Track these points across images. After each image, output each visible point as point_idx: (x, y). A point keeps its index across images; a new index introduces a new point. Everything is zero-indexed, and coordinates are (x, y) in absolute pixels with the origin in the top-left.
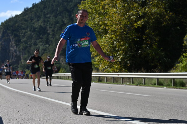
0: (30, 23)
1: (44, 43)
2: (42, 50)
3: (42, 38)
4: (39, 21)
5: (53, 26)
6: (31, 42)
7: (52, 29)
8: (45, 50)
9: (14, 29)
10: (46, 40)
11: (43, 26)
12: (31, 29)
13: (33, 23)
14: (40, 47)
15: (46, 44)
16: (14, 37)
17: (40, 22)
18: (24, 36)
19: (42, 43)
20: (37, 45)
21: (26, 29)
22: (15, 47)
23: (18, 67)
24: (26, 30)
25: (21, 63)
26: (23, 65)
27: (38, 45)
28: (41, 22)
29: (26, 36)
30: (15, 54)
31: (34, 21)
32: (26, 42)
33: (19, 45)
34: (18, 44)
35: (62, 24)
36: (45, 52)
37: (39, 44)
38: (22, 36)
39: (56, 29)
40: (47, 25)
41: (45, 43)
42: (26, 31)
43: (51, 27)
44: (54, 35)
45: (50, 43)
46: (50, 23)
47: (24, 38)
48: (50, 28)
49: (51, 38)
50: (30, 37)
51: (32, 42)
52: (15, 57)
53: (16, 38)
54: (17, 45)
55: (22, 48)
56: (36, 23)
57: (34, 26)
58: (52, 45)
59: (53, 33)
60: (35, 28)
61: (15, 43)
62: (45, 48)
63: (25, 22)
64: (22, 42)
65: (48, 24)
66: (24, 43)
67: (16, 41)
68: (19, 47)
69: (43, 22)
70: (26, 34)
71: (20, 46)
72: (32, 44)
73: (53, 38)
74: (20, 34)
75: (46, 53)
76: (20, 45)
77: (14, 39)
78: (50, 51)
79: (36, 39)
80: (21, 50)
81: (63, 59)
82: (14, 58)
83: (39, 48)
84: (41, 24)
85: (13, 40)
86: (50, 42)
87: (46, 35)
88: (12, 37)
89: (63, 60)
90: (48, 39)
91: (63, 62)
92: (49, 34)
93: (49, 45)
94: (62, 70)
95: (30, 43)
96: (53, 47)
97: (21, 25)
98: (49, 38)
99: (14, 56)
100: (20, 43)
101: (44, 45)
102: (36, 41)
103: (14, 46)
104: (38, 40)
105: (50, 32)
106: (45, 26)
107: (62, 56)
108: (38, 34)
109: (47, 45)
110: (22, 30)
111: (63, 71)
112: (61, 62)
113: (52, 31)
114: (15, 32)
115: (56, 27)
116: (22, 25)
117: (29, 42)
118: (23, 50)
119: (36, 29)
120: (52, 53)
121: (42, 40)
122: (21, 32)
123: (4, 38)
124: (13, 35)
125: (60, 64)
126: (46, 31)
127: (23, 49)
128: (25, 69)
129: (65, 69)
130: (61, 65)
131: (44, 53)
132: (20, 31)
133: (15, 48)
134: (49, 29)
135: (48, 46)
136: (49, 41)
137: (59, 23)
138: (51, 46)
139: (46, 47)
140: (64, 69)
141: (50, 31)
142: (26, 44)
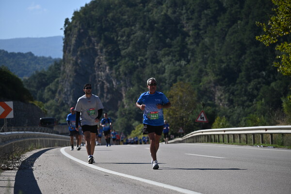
0: (140, 10)
1: (175, 56)
2: (171, 73)
3: (170, 46)
4: (162, 5)
5: (196, 14)
6: (144, 56)
7: (194, 21)
8: (177, 73)
9: (104, 26)
10: (179, 49)
11: (172, 17)
12: (145, 24)
13: (149, 11)
14: (166, 67)
15: (180, 60)
16: (105, 46)
17: (164, 6)
18: (127, 42)
19: (170, 58)
20: (158, 62)
21: (131, 26)
22: (108, 68)
23: (116, 117)
24: (133, 28)
25: (123, 106)
26: (127, 112)
27: (161, 61)
28: (168, 7)
29: (133, 42)
30: (107, 85)
31: (150, 5)
32: (132, 56)
33: (116, 63)
34: (114, 60)
35: (217, 8)
36: (179, 77)
37: (163, 60)
38: (123, 41)
39: (203, 23)
40: (181, 14)
41: (177, 55)
42: (132, 30)
43: (191, 19)
44: (198, 36)
45: (189, 57)
46: (189, 8)
47: (128, 46)
48: (189, 19)
49: (192, 44)
50: (142, 44)
51: (146, 56)
52: (108, 92)
53: (110, 48)
54: (111, 65)
55: (123, 71)
56: (155, 10)
57: (150, 16)
58: (195, 61)
59: (197, 31)
60: (152, 23)
61: (106, 60)
62: (178, 68)
63: (128, 8)
64: (125, 57)
65: (184, 11)
66: (127, 59)
67: (109, 54)
68: (117, 69)
69: (171, 6)
70: (132, 37)
71: (120, 66)
72: (146, 59)
73: (198, 45)
74: (119, 38)
75: (181, 80)
76: (119, 64)
77: (104, 50)
78: (189, 76)
79: (157, 48)
80: (122, 76)
81: (222, 95)
82: (105, 95)
83: (165, 69)
84: (167, 11)
85: (101, 52)
86: (190, 54)
87: (179, 38)
88: (100, 45)
89: (222, 97)
90: (183, 46)
91: (221, 100)
92: (186, 35)
93: (188, 62)
94: (220, 121)
95: (142, 58)
96: (197, 67)
97: (119, 15)
98: (187, 44)
99: (106, 90)
100: (118, 59)
101: (174, 61)
102: (155, 54)
103: (106, 66)
104: (161, 50)
105: (189, 30)
106: (175, 15)
107: (220, 87)
108: (161, 35)
109: (183, 63)
110: (122, 28)
111: (221, 124)
112: (217, 102)
113: (193, 26)
114: (106, 33)
115: (203, 16)
116: (122, 15)
117: (140, 55)
118: (125, 74)
119: (156, 25)
120: (195, 81)
121: (171, 49)
122: (120, 33)
123: (83, 48)
124: (102, 41)
125: (214, 105)
126: (179, 28)
127: (127, 72)
128: (133, 120)
129: (228, 117)
130: (217, 109)
131: (175, 81)
132: (117, 29)
133: (107, 71)
134: (187, 23)
135: (185, 65)
136: (186, 51)
137: (209, 8)
138: (192, 65)
139: (181, 66)
140: (224, 119)
141: (188, 27)
142: (133, 60)
